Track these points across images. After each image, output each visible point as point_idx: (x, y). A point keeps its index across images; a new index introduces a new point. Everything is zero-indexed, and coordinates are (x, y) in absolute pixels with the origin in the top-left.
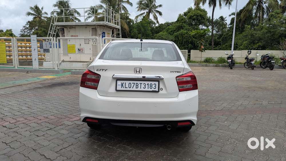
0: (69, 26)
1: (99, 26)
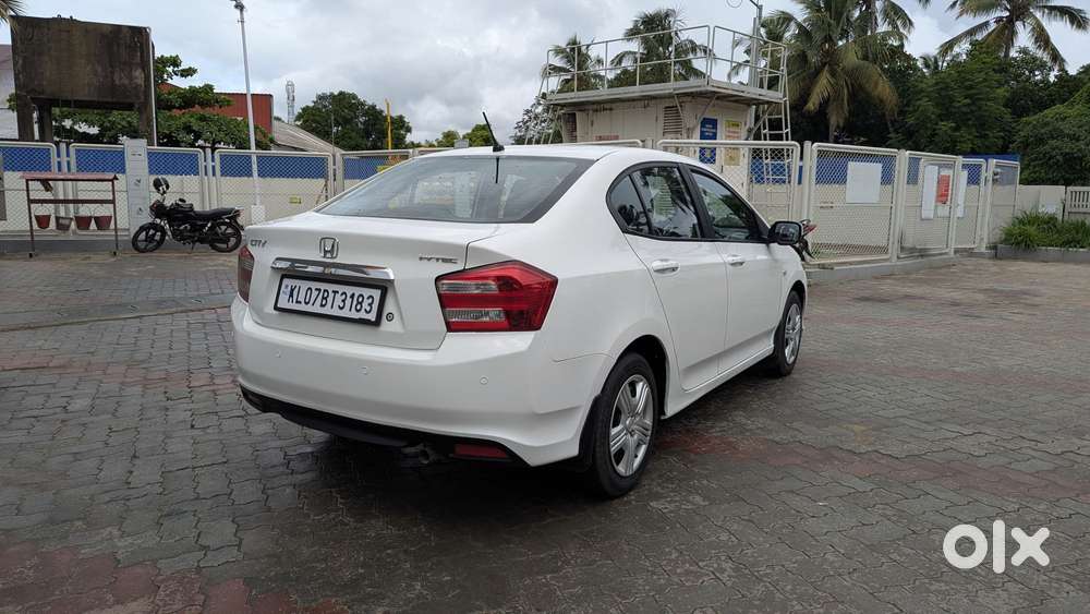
0: (593, 103)
1: (689, 99)
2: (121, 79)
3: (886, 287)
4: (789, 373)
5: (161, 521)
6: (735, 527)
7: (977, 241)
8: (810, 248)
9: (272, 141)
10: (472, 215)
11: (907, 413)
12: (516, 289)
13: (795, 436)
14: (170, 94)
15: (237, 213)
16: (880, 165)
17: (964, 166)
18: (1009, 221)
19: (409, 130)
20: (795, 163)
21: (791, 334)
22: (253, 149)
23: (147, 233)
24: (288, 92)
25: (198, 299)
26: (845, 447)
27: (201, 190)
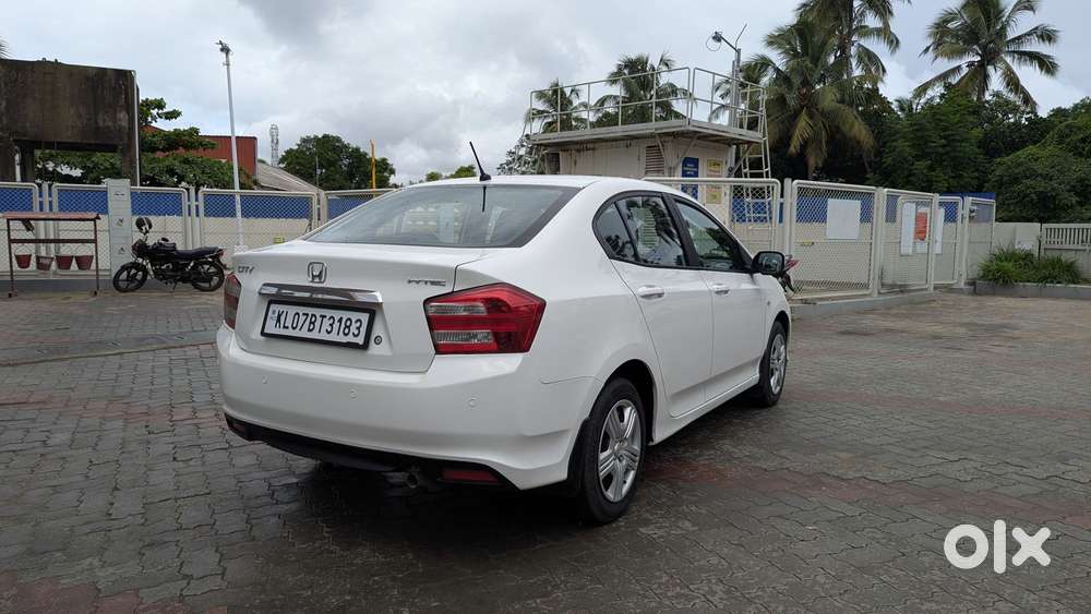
0: (576, 143)
1: (668, 138)
2: (104, 121)
3: (868, 322)
4: (774, 403)
5: (143, 551)
6: (726, 550)
7: (956, 276)
8: (792, 283)
9: (256, 183)
10: (459, 240)
11: (892, 441)
12: (504, 312)
13: (782, 464)
14: (154, 136)
15: (220, 252)
16: (859, 202)
17: (941, 204)
18: (987, 257)
19: (392, 172)
20: (776, 200)
21: (776, 364)
22: (237, 189)
23: (129, 273)
24: (272, 136)
25: (181, 336)
26: (833, 473)
27: (184, 230)
